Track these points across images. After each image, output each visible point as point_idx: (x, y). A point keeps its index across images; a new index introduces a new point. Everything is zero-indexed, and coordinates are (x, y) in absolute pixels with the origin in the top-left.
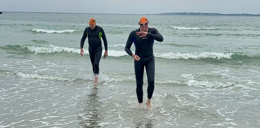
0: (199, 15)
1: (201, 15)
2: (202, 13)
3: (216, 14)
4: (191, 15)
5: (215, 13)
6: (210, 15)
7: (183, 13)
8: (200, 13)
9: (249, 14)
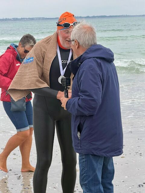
0: (23, 20)
1: (25, 20)
2: (26, 18)
3: (42, 19)
4: (14, 20)
5: (40, 18)
6: (35, 20)
7: (5, 19)
8: (24, 18)
9: (78, 17)
